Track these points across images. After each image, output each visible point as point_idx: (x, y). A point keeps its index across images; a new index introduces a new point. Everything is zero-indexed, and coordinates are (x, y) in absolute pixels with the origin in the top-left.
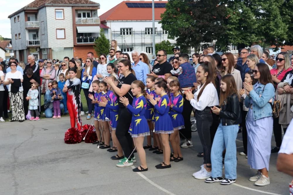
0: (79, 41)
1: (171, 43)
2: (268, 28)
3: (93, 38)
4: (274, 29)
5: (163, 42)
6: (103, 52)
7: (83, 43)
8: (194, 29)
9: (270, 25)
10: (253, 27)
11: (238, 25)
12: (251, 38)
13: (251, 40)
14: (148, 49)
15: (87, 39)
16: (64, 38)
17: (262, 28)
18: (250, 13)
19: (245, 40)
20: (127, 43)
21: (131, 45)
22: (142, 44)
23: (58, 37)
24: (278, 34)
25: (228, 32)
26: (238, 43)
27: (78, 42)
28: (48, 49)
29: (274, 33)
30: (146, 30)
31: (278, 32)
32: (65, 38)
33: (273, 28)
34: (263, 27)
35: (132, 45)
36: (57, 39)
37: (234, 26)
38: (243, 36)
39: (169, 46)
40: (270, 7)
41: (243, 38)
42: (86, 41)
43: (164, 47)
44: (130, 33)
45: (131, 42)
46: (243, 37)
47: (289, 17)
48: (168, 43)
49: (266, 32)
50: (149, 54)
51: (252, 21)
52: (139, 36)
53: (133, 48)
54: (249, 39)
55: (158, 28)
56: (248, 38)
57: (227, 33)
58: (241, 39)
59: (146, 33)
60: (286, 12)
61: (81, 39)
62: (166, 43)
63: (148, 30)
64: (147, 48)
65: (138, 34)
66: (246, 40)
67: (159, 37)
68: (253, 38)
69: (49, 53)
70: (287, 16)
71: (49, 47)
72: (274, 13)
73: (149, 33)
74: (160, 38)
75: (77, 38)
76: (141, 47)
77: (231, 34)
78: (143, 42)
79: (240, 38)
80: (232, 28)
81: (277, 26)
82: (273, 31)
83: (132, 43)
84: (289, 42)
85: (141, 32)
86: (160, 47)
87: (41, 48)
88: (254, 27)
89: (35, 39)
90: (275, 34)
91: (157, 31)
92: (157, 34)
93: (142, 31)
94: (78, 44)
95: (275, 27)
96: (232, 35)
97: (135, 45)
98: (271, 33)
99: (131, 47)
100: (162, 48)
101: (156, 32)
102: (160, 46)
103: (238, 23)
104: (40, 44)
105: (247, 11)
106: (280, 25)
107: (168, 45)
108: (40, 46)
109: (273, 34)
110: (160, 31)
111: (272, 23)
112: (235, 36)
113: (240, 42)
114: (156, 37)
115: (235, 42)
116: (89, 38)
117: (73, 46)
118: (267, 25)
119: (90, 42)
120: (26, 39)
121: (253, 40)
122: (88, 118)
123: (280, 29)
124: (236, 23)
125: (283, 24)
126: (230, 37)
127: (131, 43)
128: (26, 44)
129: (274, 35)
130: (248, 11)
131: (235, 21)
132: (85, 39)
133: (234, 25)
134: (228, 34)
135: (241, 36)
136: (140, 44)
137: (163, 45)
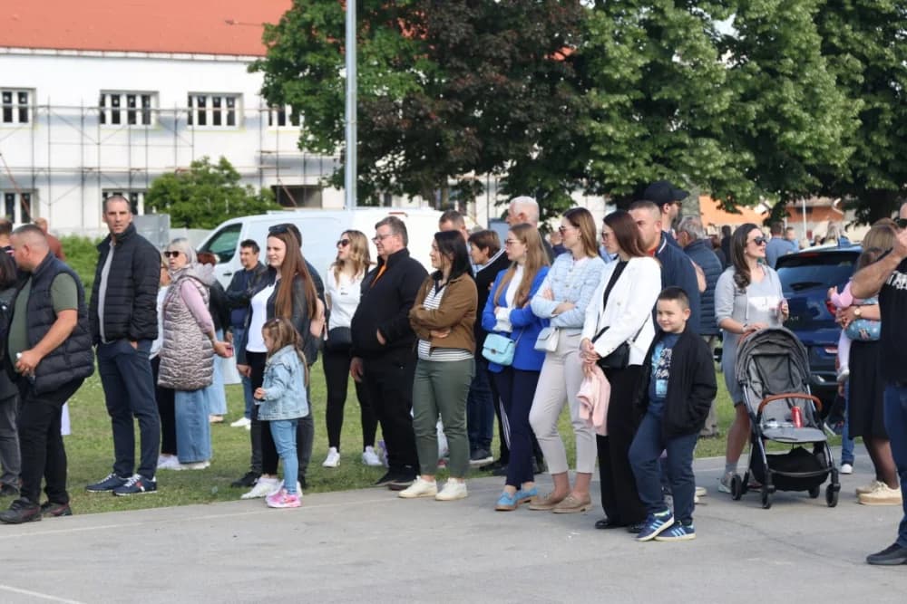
1: (239, 170)
2: (774, 113)
4: (799, 120)
5: (195, 165)
8: (439, 106)
9: (783, 101)
10: (711, 104)
11: (639, 95)
12: (700, 158)
13: (701, 169)
17: (747, 113)
18: (698, 39)
19: (669, 167)
20: (10, 164)
21: (24, 178)
22: (84, 177)
24: (819, 141)
25: (594, 124)
26: (638, 180)
29: (804, 136)
30: (102, 103)
31: (821, 135)
33: (798, 112)
34: (753, 108)
35: (34, 179)
37: (623, 98)
38: (660, 147)
39: (228, 185)
40: (788, 13)
41: (656, 159)
43: (205, 194)
44: (23, 118)
45: (29, 164)
46: (659, 153)
47: (859, 64)
48: (226, 172)
49: (761, 132)
51: (707, 77)
52: (71, 133)
53: (35, 191)
54: (693, 163)
55: (162, 96)
56: (684, 159)
57: (592, 129)
58: (648, 164)
59: (102, 119)
60: (843, 39)
62: (211, 171)
63: (113, 105)
65: (65, 120)
66: (675, 169)
67: (170, 140)
68: (709, 159)
70: (848, 56)
72: (796, 39)
73: (116, 119)
74: (176, 146)
76: (79, 189)
77: (606, 135)
78: (86, 165)
79: (647, 156)
80: (612, 107)
81: (812, 103)
82: (798, 127)
83: (33, 169)
84: (850, 180)
85: (77, 113)
86: (182, 192)
88: (716, 106)
90: (810, 144)
91: (158, 112)
92: (160, 121)
93: (82, 108)
95: (805, 110)
96: (610, 139)
97: (49, 180)
98: (790, 135)
99: (29, 186)
100: (193, 198)
101: (153, 115)
102: (184, 187)
103: (642, 85)
105: (687, 26)
106: (826, 101)
107: (222, 182)
109: (799, 142)
110: (176, 111)
111: (791, 91)
112: (625, 147)
113: (647, 174)
114: (153, 141)
115: (623, 174)
118: (770, 96)
121: (711, 166)
122: (502, 504)
123: (828, 119)
124: (629, 82)
125: (841, 98)
126: (604, 153)
127: (25, 169)
129: (802, 147)
130: (687, 30)
131: (627, 72)
133: (622, 92)
134: (594, 138)
135: (647, 145)
136: (73, 174)
137: (199, 183)
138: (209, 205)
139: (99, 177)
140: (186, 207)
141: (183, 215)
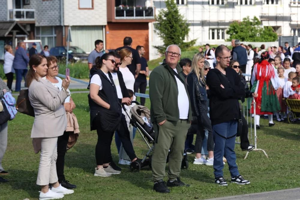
0: (119, 13)
3: (141, 8)
6: (174, 35)
7: (125, 18)
14: (211, 31)
15: (133, 11)
16: (91, 7)
22: (203, 24)
23: (81, 7)
27: (117, 16)
28: (64, 28)
32: (93, 8)
36: (80, 9)
42: (130, 13)
44: (183, 3)
48: (256, 21)
50: (219, 40)
59: (209, 3)
61: (123, 11)
62: (251, 21)
64: (209, 30)
69: (65, 35)
71: (66, 24)
73: (213, 3)
74: (233, 13)
75: (115, 8)
78: (204, 19)
85: (201, 1)
87: (37, 24)
89: (20, 8)
94: (116, 20)
100: (245, 31)
102: (241, 27)
104: (35, 17)
107: (254, 25)
108: (34, 22)
116: (135, 8)
117: (106, 24)
119: (137, 16)
120: (6, 8)
128: (6, 16)
132: (128, 10)
136: (199, 22)
137: (246, 25)
138: (250, 33)
139: (209, 24)
140: (242, 34)
141: (242, 37)
